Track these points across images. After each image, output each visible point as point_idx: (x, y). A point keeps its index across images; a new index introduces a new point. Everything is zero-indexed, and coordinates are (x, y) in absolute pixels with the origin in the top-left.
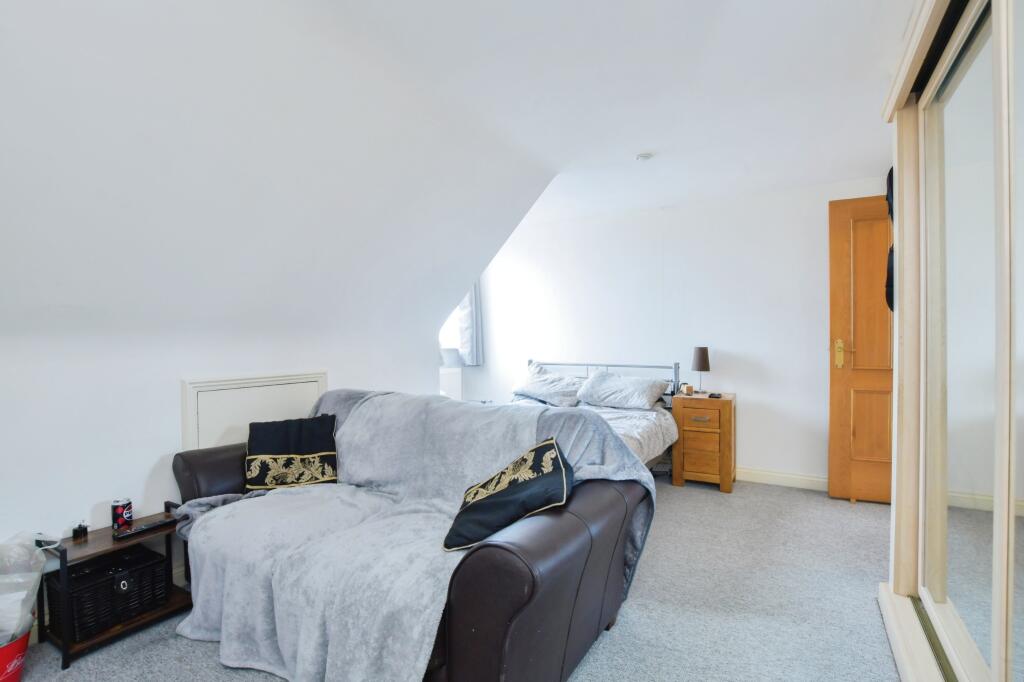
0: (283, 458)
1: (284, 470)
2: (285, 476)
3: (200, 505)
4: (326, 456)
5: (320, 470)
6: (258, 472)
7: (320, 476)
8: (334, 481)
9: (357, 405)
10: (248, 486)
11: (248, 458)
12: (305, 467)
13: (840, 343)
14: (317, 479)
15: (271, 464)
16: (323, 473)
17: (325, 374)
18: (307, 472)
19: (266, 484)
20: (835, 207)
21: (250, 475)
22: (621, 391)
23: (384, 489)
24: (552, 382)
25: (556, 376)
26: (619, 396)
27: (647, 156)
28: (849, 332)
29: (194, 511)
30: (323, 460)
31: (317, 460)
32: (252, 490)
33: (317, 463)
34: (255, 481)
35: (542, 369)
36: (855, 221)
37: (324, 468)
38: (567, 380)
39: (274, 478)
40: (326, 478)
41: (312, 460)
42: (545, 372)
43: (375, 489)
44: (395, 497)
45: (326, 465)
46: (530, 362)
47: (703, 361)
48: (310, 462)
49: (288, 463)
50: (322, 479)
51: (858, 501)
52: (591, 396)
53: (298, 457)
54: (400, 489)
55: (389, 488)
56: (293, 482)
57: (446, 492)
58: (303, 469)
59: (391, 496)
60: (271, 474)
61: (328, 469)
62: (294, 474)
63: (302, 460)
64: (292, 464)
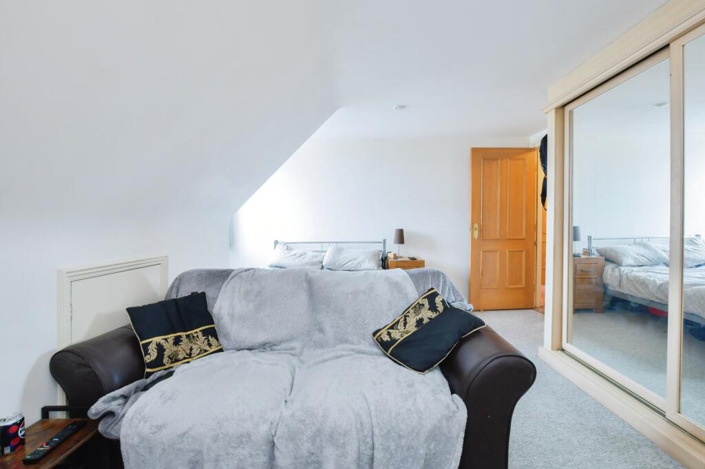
0: (171, 337)
1: (175, 348)
2: (176, 354)
3: (114, 399)
4: (206, 329)
5: (206, 342)
6: (156, 354)
7: (207, 348)
8: (221, 350)
9: (226, 282)
10: (148, 370)
11: (141, 343)
12: (191, 342)
13: (476, 226)
14: (206, 351)
15: (165, 345)
16: (210, 345)
17: (167, 257)
18: (195, 347)
19: (165, 365)
20: (476, 152)
21: (148, 359)
22: (355, 259)
23: (278, 348)
24: (301, 256)
25: (300, 251)
26: (355, 262)
27: (403, 107)
28: (480, 219)
29: (114, 406)
30: (205, 333)
31: (200, 334)
32: (153, 373)
33: (202, 338)
34: (154, 364)
35: (288, 247)
36: (484, 160)
37: (209, 341)
38: (310, 254)
39: (169, 357)
40: (214, 349)
41: (195, 335)
42: (291, 249)
43: (268, 349)
44: (293, 352)
45: (210, 337)
46: (276, 242)
47: (401, 237)
48: (194, 337)
49: (177, 341)
50: (211, 351)
51: (484, 310)
52: (334, 264)
53: (183, 334)
54: (296, 344)
55: (284, 346)
56: (185, 358)
57: (350, 338)
58: (191, 345)
59: (288, 351)
60: (167, 353)
61: (212, 340)
62: (184, 350)
63: (188, 336)
64: (181, 341)
